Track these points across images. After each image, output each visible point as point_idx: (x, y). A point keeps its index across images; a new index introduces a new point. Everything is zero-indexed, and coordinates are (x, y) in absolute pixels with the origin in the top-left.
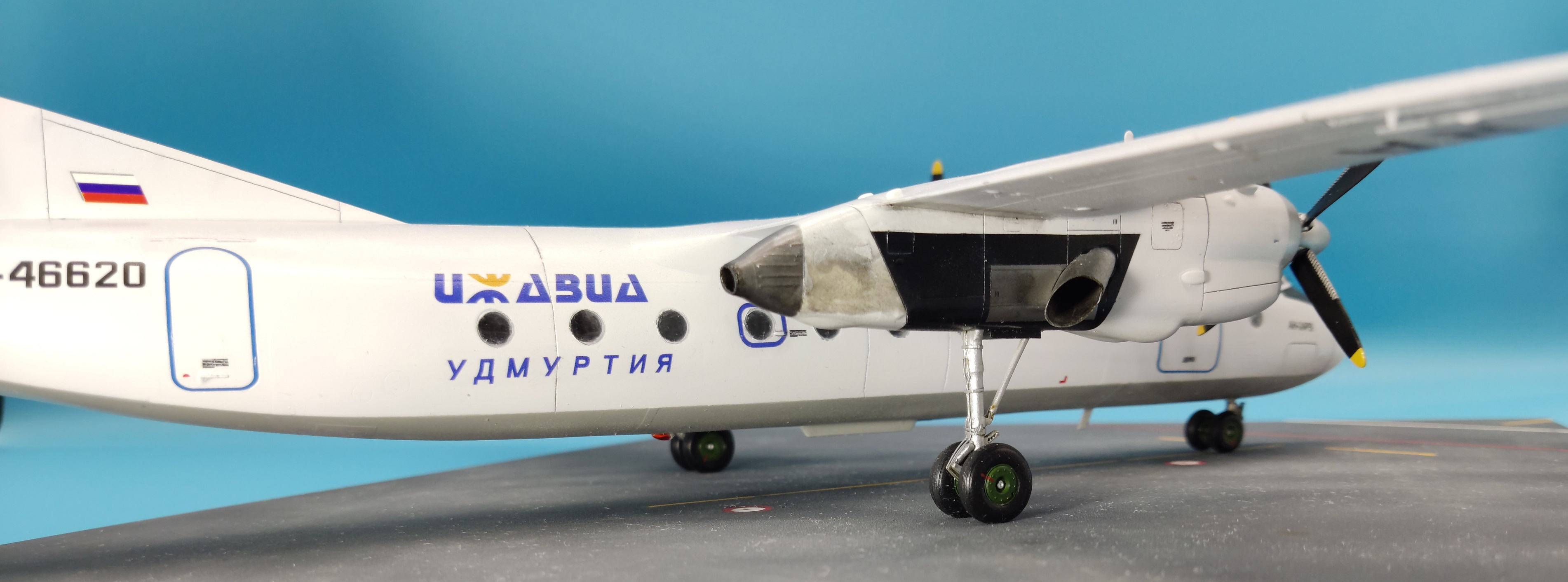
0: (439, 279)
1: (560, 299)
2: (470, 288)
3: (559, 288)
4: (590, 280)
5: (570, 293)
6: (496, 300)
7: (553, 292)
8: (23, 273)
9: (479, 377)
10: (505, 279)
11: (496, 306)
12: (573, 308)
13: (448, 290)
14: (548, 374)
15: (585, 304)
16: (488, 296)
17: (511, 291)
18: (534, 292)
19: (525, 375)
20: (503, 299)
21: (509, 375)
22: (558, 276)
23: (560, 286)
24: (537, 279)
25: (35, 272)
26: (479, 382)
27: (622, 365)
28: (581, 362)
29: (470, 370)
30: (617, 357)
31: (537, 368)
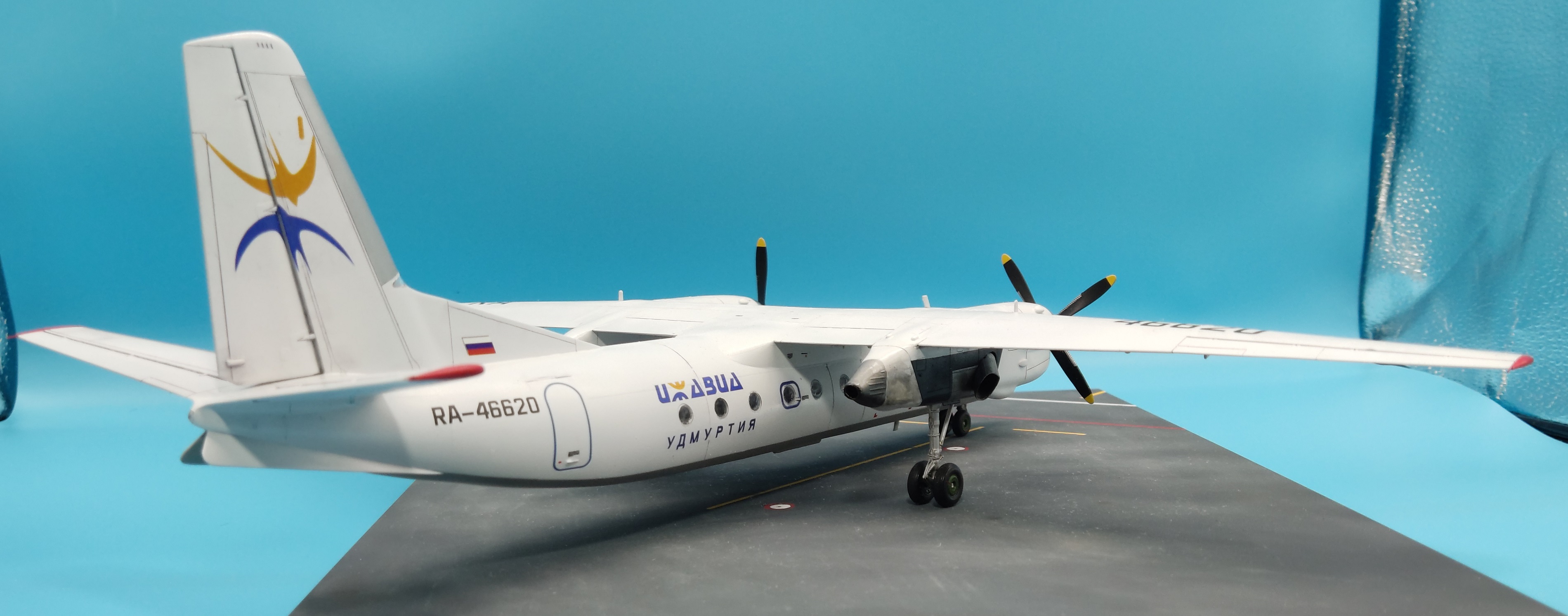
0: (657, 388)
1: (709, 393)
2: (672, 393)
3: (706, 387)
4: (717, 379)
5: (711, 389)
6: (683, 398)
7: (705, 390)
8: (482, 410)
9: (679, 445)
10: (683, 385)
11: (684, 402)
12: (714, 398)
13: (663, 396)
14: (707, 438)
15: (719, 395)
16: (680, 396)
17: (688, 391)
18: (697, 391)
19: (697, 441)
20: (687, 398)
21: (691, 443)
22: (703, 378)
23: (707, 386)
24: (696, 383)
25: (488, 409)
26: (679, 448)
27: (735, 428)
28: (720, 429)
29: (676, 443)
30: (733, 424)
31: (702, 435)
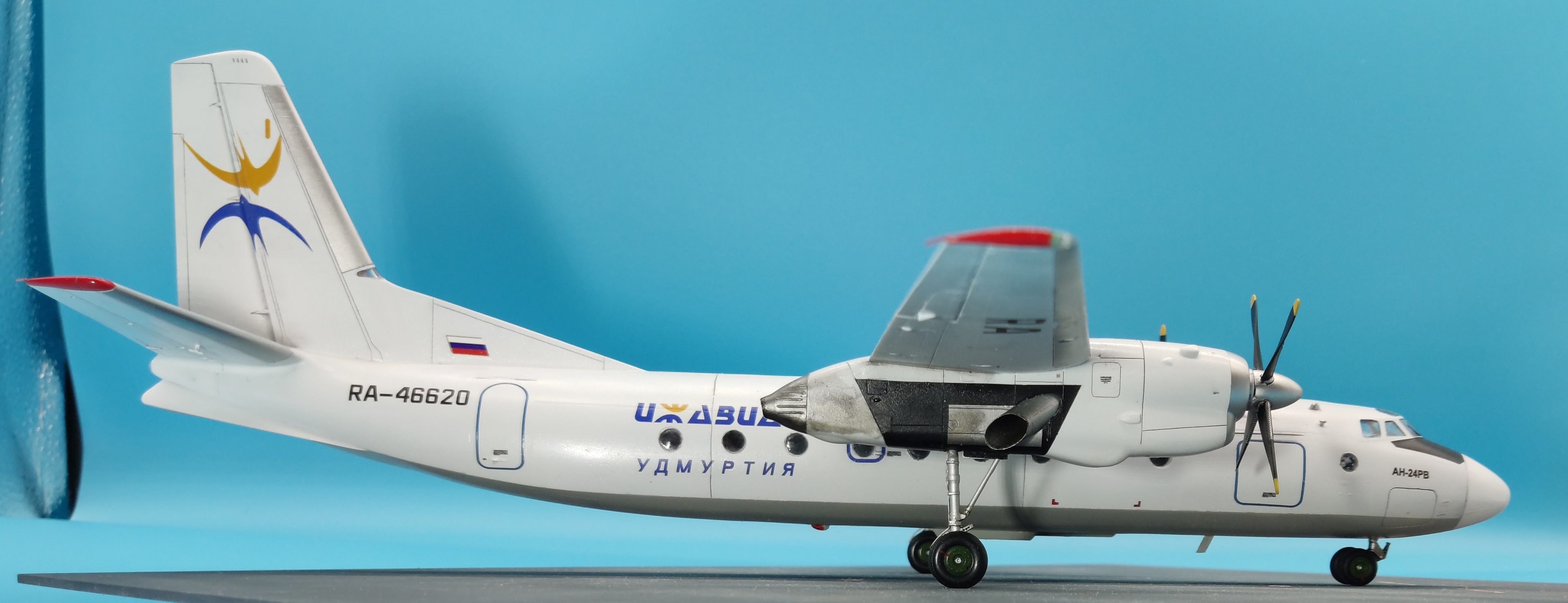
0: (640, 407)
1: (718, 422)
2: (659, 413)
3: (719, 415)
4: (742, 411)
5: (726, 418)
6: (674, 421)
7: (714, 417)
8: (403, 394)
9: (657, 471)
10: (683, 408)
11: (674, 425)
12: (727, 428)
13: (644, 414)
14: (704, 472)
15: (735, 426)
16: (669, 418)
18: (701, 417)
19: (689, 471)
20: (679, 420)
21: (678, 471)
22: (720, 407)
23: (720, 413)
24: (705, 409)
25: (410, 394)
26: (658, 473)
27: (756, 469)
28: (727, 466)
29: (652, 467)
30: (753, 463)
31: (697, 467)
